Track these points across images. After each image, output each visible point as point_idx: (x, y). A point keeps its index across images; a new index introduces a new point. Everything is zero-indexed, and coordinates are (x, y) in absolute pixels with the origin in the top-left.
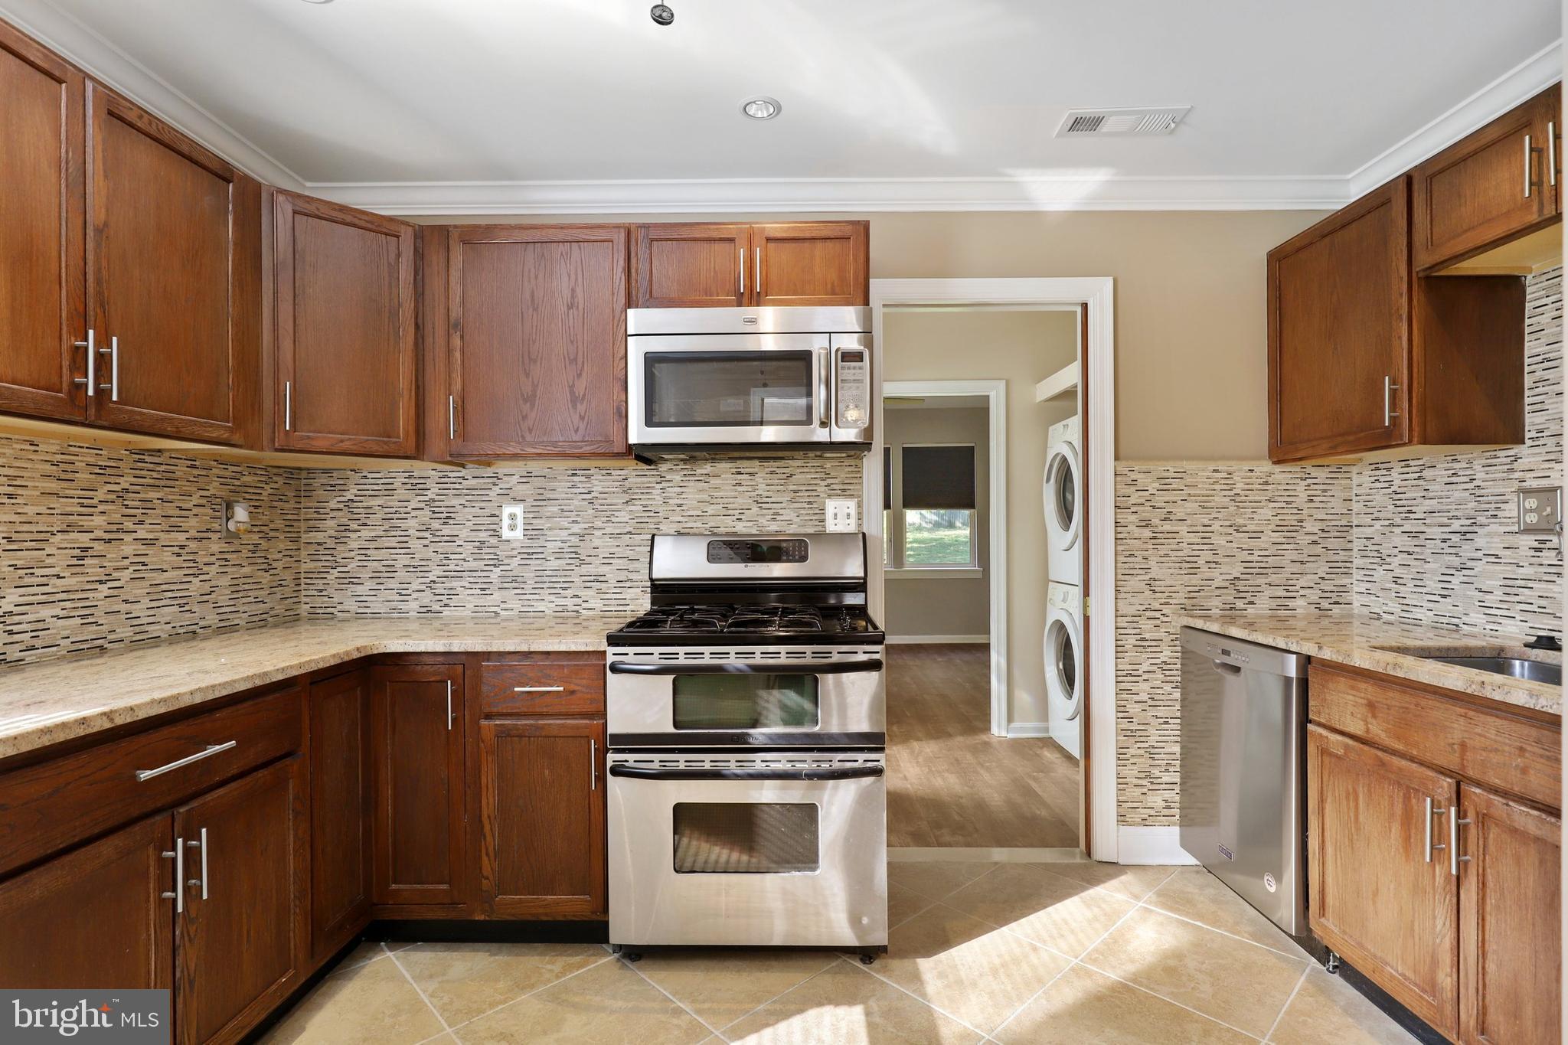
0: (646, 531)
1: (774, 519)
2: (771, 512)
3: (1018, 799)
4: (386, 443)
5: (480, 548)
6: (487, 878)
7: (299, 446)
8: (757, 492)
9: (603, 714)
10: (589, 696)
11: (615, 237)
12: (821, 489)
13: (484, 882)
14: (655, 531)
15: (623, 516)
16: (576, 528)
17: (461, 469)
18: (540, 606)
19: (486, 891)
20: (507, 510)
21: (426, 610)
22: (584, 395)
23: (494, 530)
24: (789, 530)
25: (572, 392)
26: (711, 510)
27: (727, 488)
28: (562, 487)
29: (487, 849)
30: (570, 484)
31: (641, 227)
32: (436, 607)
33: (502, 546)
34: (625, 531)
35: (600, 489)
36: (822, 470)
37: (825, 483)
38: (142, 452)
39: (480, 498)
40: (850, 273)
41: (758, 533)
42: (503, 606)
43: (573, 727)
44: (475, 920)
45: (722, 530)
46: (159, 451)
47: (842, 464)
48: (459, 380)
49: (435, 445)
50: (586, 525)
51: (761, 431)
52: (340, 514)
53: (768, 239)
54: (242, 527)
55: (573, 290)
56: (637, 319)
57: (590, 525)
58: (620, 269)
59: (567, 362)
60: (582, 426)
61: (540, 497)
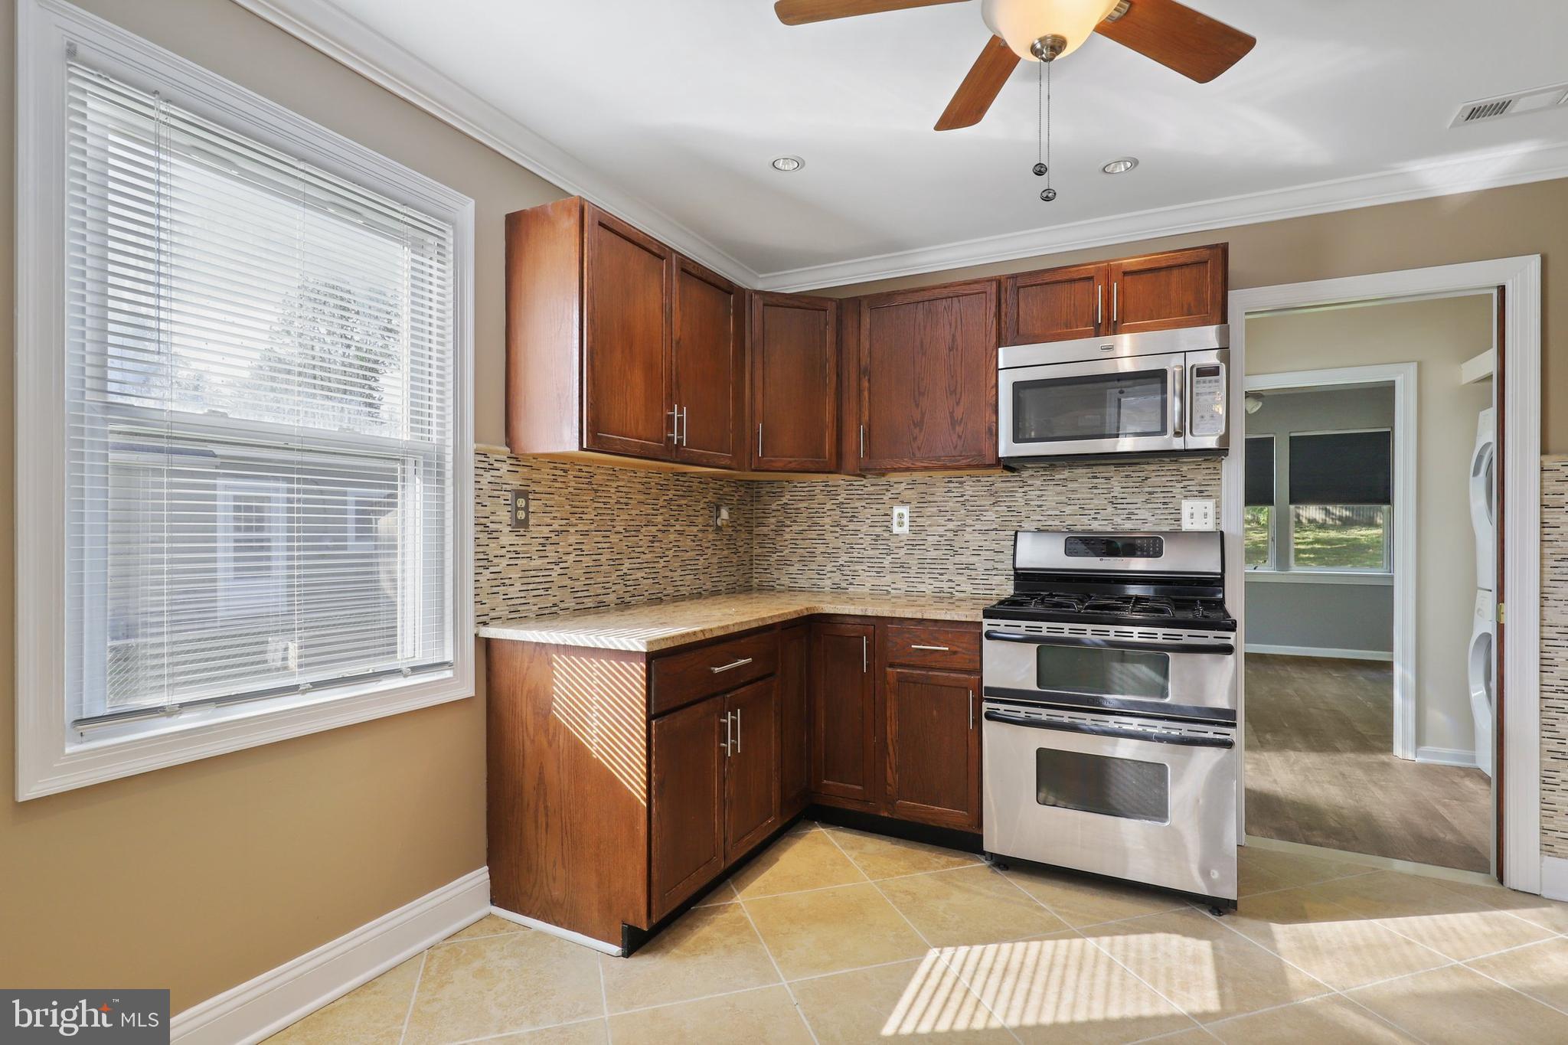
0: (1011, 528)
1: (1129, 519)
2: (1127, 511)
3: (1417, 820)
4: (817, 462)
5: (876, 540)
6: (890, 785)
7: (765, 467)
8: (1112, 494)
9: (980, 671)
10: (968, 657)
11: (988, 289)
12: (1177, 490)
13: (889, 788)
14: (1018, 529)
15: (991, 515)
16: (951, 526)
17: (862, 479)
18: (922, 587)
19: (890, 795)
20: (897, 510)
21: (836, 587)
22: (962, 419)
23: (887, 527)
24: (1144, 528)
25: (952, 417)
26: (1068, 510)
27: (1083, 491)
28: (940, 491)
29: (890, 763)
30: (946, 490)
31: (1010, 278)
32: (844, 585)
33: (893, 539)
34: (992, 528)
35: (971, 493)
36: (1178, 473)
37: (1182, 485)
38: (678, 474)
39: (876, 501)
40: (1207, 292)
41: (1113, 530)
42: (893, 586)
43: (955, 679)
44: (880, 816)
45: (1079, 528)
46: (685, 473)
47: (1199, 467)
48: (867, 413)
49: (850, 462)
50: (959, 523)
51: (1118, 441)
52: (779, 513)
53: (1125, 273)
54: (725, 522)
55: (954, 336)
56: (1005, 356)
57: (963, 523)
58: (992, 315)
59: (948, 394)
60: (960, 443)
61: (922, 500)
